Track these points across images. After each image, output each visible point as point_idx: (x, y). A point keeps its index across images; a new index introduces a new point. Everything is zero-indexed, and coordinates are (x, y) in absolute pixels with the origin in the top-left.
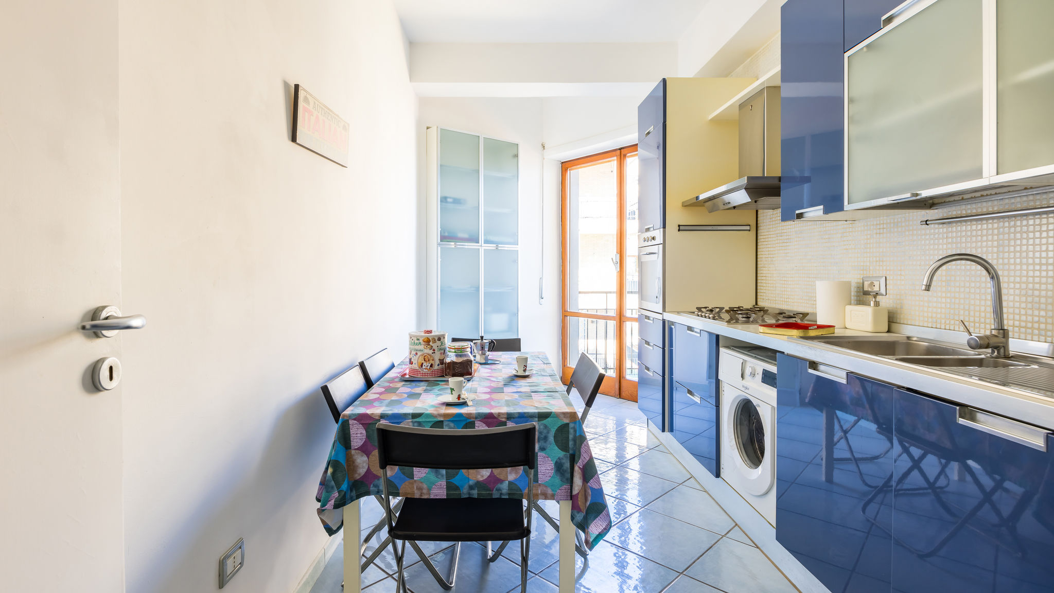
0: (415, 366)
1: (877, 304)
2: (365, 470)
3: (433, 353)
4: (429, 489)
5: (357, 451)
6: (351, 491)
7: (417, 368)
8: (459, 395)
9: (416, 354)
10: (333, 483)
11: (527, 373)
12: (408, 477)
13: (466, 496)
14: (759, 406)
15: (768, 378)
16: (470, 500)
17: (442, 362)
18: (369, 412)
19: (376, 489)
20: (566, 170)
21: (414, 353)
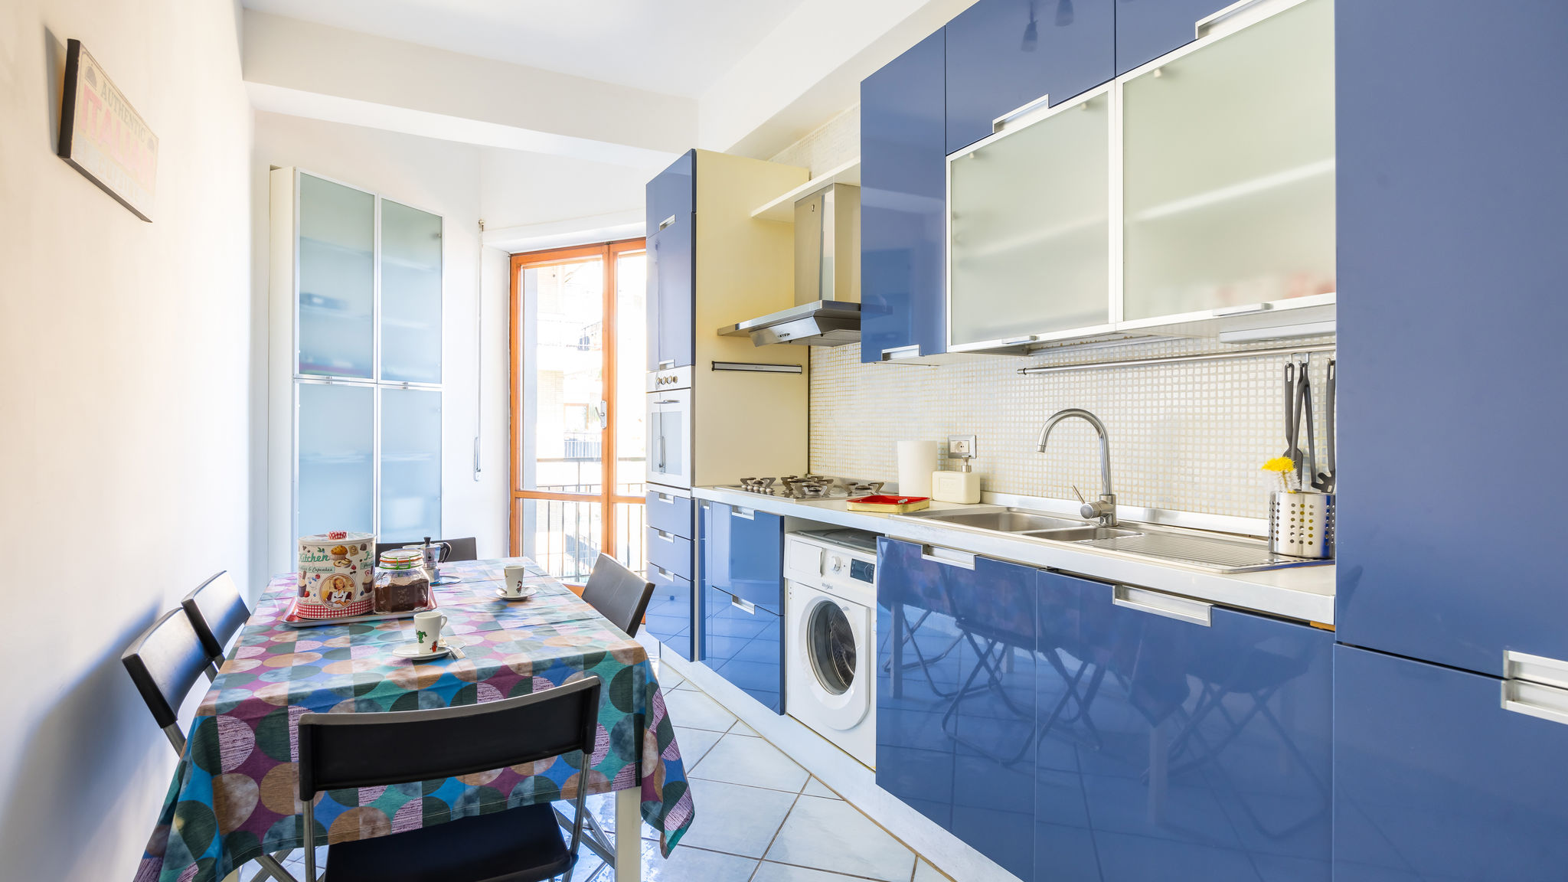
0: (315, 599)
1: (969, 469)
2: (251, 809)
3: (351, 573)
4: (389, 819)
5: (235, 775)
6: (224, 854)
7: (320, 603)
8: (435, 643)
9: (318, 577)
10: (185, 848)
11: (522, 595)
12: (345, 804)
13: (460, 816)
14: (847, 609)
15: (861, 571)
16: (468, 821)
17: (368, 587)
18: (261, 694)
19: (276, 841)
20: (519, 267)
21: (310, 575)
